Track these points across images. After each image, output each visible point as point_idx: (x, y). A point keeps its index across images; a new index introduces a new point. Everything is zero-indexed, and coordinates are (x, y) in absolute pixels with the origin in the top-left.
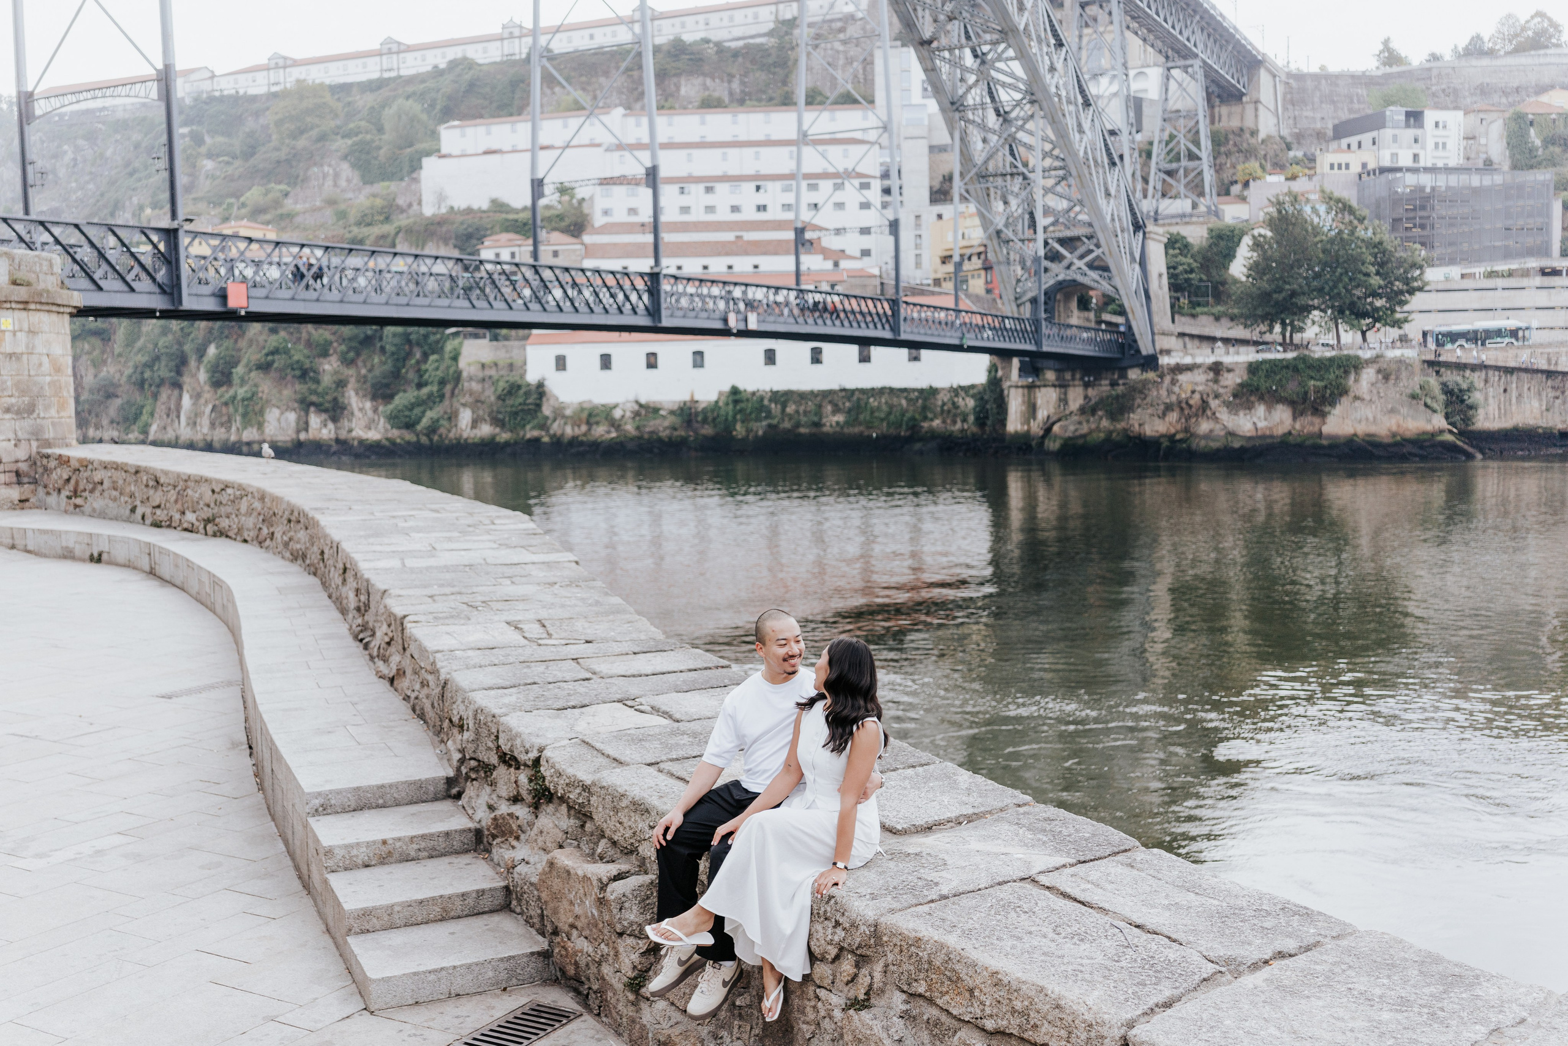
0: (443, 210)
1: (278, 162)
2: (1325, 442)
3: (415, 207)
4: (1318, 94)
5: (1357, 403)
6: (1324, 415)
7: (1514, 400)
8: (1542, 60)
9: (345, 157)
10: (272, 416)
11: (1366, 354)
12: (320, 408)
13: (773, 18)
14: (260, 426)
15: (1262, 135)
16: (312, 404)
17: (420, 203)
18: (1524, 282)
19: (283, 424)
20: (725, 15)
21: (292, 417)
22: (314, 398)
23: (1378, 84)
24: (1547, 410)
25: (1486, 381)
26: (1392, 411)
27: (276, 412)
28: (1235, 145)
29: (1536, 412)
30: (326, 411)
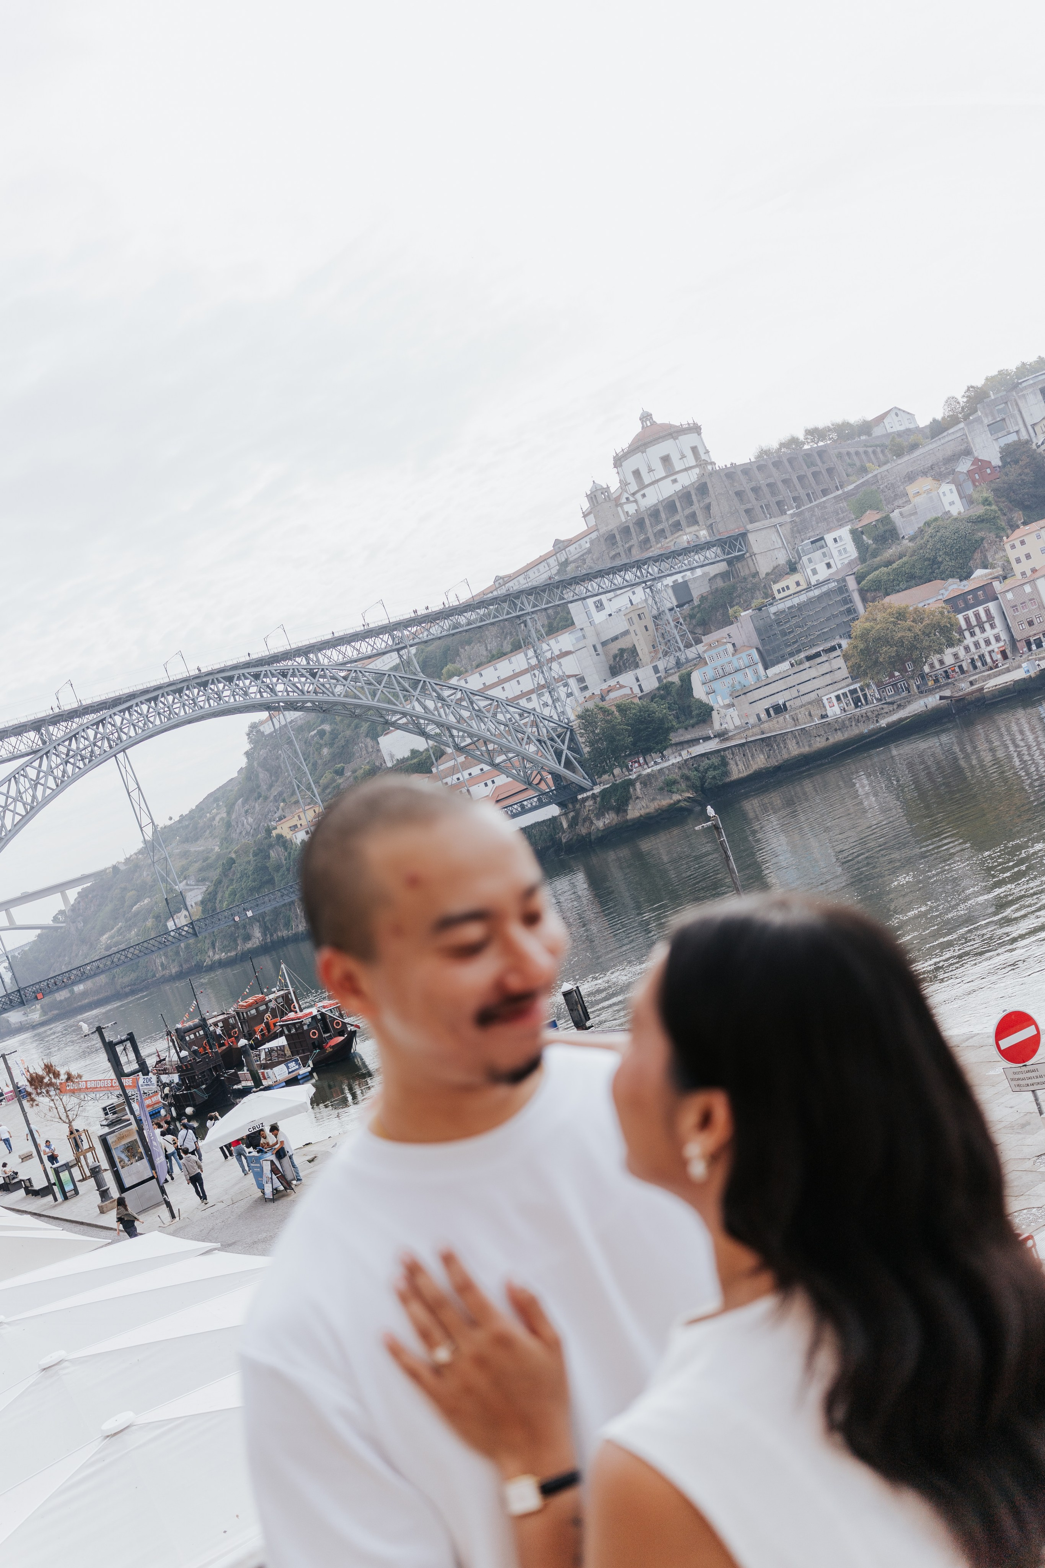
0: (395, 762)
1: (343, 746)
3: (384, 765)
4: (814, 518)
5: (638, 801)
6: (626, 811)
7: (750, 758)
9: (367, 736)
11: (633, 777)
15: (762, 575)
17: (385, 762)
23: (853, 494)
24: (768, 757)
25: (733, 754)
26: (654, 799)
28: (742, 589)
29: (764, 760)
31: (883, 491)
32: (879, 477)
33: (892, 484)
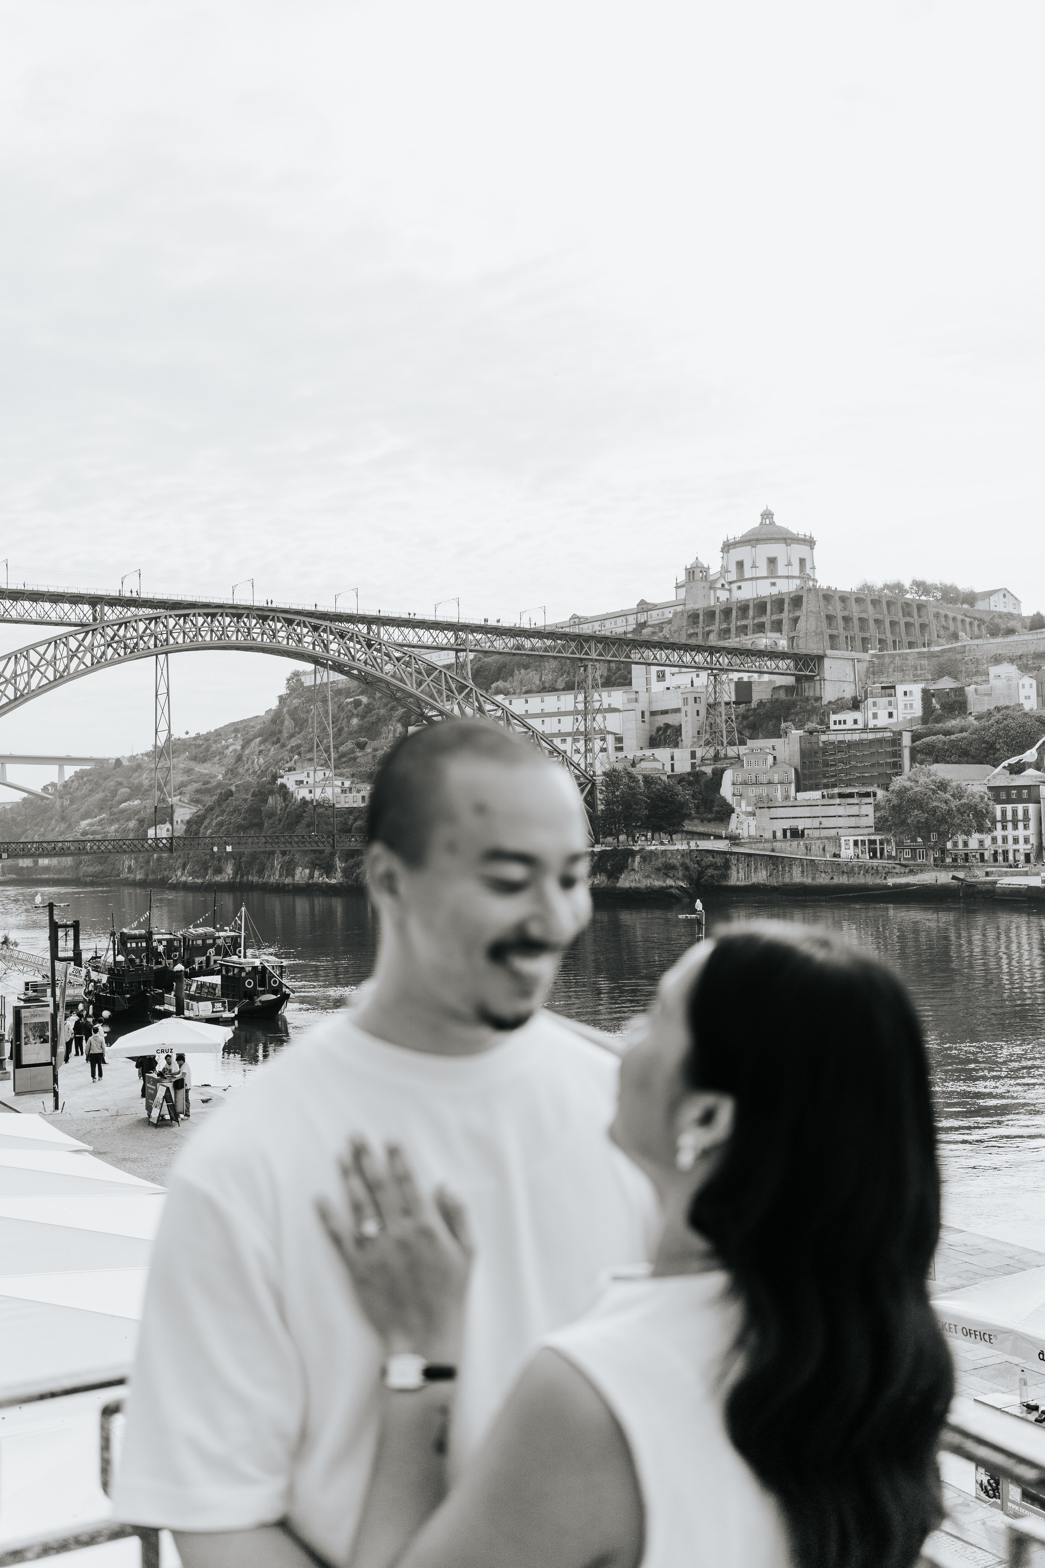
2: (617, 892)
4: (892, 666)
5: (632, 873)
6: (618, 878)
7: (753, 870)
8: (1039, 636)
10: (299, 870)
11: (636, 848)
12: (321, 867)
13: (635, 622)
14: (293, 876)
15: (825, 702)
16: (317, 865)
18: (832, 802)
19: (303, 875)
20: (613, 620)
21: (307, 871)
22: (318, 862)
23: (937, 656)
24: (770, 876)
25: (738, 860)
26: (648, 877)
27: (300, 868)
28: (801, 707)
29: (765, 877)
30: (323, 868)
31: (966, 663)
32: (967, 648)
33: (977, 660)
